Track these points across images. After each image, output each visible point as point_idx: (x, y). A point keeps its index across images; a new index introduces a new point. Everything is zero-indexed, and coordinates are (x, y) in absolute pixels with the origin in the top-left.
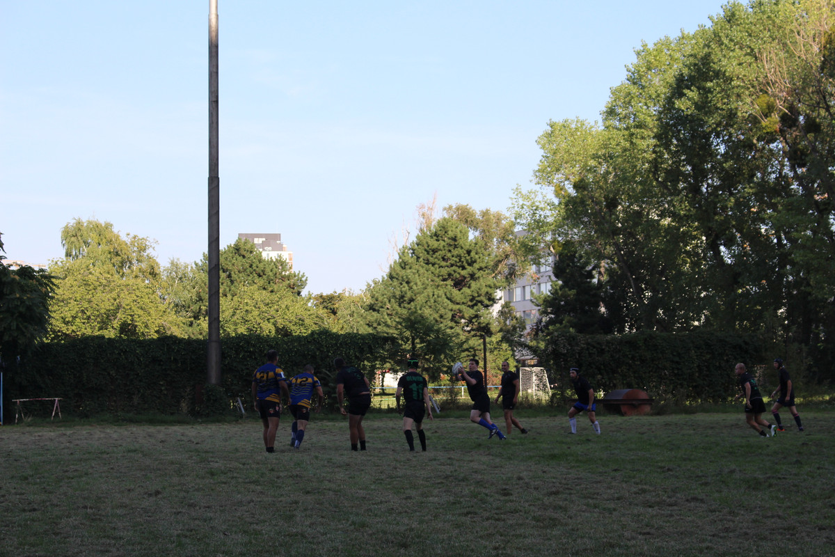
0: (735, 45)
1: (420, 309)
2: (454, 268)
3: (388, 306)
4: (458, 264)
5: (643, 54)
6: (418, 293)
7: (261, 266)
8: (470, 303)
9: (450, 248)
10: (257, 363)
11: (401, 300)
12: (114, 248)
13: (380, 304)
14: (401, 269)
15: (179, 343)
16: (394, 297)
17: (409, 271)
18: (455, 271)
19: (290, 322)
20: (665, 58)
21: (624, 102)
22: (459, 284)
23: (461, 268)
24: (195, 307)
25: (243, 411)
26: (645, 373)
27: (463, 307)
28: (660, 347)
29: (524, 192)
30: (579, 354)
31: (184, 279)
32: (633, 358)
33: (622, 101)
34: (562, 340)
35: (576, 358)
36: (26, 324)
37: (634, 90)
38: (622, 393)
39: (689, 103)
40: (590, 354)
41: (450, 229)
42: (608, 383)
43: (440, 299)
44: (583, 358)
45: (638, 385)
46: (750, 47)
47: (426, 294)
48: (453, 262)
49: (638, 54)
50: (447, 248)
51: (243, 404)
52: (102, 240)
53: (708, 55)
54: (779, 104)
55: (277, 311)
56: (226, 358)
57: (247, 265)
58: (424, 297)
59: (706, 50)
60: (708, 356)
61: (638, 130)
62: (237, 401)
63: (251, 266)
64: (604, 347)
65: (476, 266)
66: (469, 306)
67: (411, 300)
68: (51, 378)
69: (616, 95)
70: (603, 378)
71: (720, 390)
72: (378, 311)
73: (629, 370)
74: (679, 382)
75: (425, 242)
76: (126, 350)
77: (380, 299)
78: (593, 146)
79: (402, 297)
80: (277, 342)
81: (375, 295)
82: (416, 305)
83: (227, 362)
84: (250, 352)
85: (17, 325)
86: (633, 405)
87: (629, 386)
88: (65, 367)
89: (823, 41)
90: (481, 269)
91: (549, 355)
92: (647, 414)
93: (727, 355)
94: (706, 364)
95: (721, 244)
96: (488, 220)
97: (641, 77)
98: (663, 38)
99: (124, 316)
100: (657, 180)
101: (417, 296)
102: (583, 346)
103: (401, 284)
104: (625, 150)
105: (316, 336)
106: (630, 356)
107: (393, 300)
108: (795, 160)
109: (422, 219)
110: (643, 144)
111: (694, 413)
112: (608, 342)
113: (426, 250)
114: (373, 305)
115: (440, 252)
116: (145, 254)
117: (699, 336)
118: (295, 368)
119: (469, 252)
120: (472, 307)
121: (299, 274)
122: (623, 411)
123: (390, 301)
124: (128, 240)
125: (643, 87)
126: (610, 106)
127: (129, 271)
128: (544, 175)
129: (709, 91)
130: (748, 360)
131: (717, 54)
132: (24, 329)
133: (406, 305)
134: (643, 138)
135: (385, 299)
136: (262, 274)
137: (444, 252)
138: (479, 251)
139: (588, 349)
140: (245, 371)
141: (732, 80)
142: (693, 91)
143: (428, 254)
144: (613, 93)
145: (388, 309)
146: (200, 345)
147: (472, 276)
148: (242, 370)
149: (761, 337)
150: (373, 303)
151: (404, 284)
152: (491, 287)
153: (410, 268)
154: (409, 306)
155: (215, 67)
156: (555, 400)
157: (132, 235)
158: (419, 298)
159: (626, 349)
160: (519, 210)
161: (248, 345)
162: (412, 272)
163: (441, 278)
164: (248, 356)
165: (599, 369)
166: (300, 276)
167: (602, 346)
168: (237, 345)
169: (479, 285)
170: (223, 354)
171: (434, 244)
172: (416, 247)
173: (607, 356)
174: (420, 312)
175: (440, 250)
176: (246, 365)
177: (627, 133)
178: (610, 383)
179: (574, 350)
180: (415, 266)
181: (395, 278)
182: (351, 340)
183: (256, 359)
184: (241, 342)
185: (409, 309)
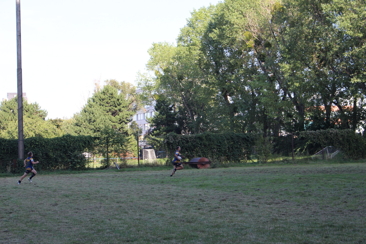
0: (235, 10)
2: (112, 107)
3: (84, 124)
4: (114, 105)
5: (194, 14)
6: (97, 118)
7: (27, 107)
8: (119, 122)
9: (110, 98)
10: (40, 150)
11: (90, 121)
13: (80, 123)
14: (89, 108)
15: (5, 141)
16: (87, 119)
17: (93, 108)
18: (112, 108)
19: (41, 131)
20: (203, 16)
21: (186, 35)
22: (114, 114)
23: (115, 107)
26: (206, 150)
27: (116, 124)
28: (212, 140)
29: (142, 73)
30: (178, 143)
32: (201, 144)
33: (185, 34)
34: (171, 137)
35: (177, 145)
37: (191, 30)
38: (197, 159)
39: (215, 35)
40: (182, 143)
41: (110, 90)
43: (107, 120)
44: (180, 145)
45: (203, 156)
46: (241, 11)
47: (101, 118)
48: (111, 104)
49: (192, 14)
50: (108, 98)
53: (223, 15)
54: (254, 35)
55: (36, 127)
56: (26, 147)
59: (222, 12)
60: (232, 143)
61: (193, 47)
65: (122, 106)
66: (119, 123)
67: (94, 121)
69: (183, 31)
70: (188, 153)
71: (237, 157)
72: (80, 126)
73: (199, 149)
74: (220, 154)
75: (99, 96)
77: (80, 121)
78: (173, 53)
80: (48, 140)
81: (78, 119)
82: (96, 123)
83: (26, 149)
84: (36, 145)
86: (203, 164)
87: (200, 156)
89: (273, 8)
90: (123, 107)
91: (165, 144)
92: (208, 168)
93: (240, 142)
94: (231, 146)
95: (228, 95)
96: (124, 86)
97: (193, 24)
98: (202, 7)
100: (201, 68)
102: (180, 139)
103: (90, 114)
104: (187, 55)
105: (65, 137)
106: (199, 143)
107: (86, 121)
108: (260, 59)
109: (95, 86)
110: (194, 53)
111: (227, 167)
113: (99, 99)
114: (77, 124)
115: (105, 100)
117: (229, 135)
118: (56, 151)
119: (118, 100)
120: (120, 123)
121: (44, 110)
122: (198, 167)
123: (85, 122)
125: (194, 28)
126: (180, 36)
128: (150, 66)
129: (224, 30)
130: (249, 144)
131: (227, 14)
133: (92, 123)
134: (195, 50)
135: (83, 121)
136: (27, 111)
137: (107, 100)
138: (123, 99)
139: (182, 141)
141: (233, 25)
142: (217, 30)
143: (100, 101)
144: (181, 31)
145: (84, 125)
146: (14, 142)
147: (120, 110)
149: (254, 134)
150: (77, 122)
151: (91, 114)
152: (128, 115)
153: (93, 107)
154: (93, 124)
155: (19, 20)
156: (168, 163)
158: (98, 120)
159: (198, 140)
160: (140, 81)
161: (36, 142)
162: (94, 109)
163: (106, 111)
164: (36, 147)
165: (187, 149)
166: (45, 111)
167: (187, 139)
168: (31, 142)
169: (123, 114)
170: (25, 146)
171: (103, 96)
172: (95, 98)
173: (190, 144)
174: (98, 126)
175: (105, 99)
176: (34, 151)
177: (188, 48)
178: (191, 155)
179: (176, 141)
180: (95, 106)
181: (86, 111)
182: (80, 139)
183: (39, 148)
184: (32, 141)
185: (94, 125)
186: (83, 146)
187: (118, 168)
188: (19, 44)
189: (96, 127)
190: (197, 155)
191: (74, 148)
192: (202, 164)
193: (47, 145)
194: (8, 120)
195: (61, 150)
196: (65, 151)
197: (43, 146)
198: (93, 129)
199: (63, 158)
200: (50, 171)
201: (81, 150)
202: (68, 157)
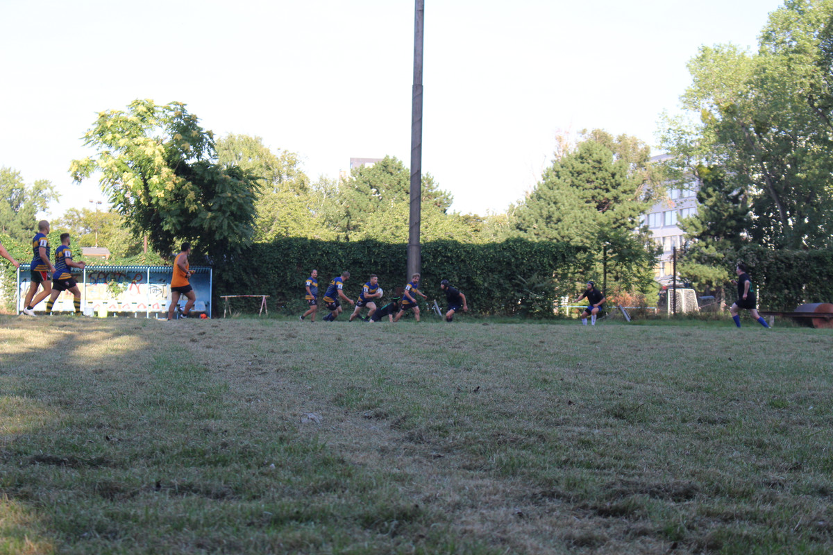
1: (568, 230)
2: (598, 190)
3: (535, 225)
4: (602, 187)
6: (566, 214)
8: (614, 226)
9: (595, 171)
10: (454, 268)
11: (548, 220)
12: (266, 163)
13: (527, 224)
14: (548, 189)
15: (379, 246)
16: (541, 216)
17: (557, 191)
18: (599, 194)
21: (782, 28)
22: (602, 206)
23: (605, 191)
24: (344, 223)
25: (440, 314)
26: (831, 288)
29: (671, 116)
30: (768, 268)
31: (332, 195)
32: (820, 274)
33: (780, 26)
35: (764, 272)
36: (237, 223)
37: (793, 15)
38: (806, 306)
40: (778, 268)
41: (595, 152)
42: (795, 298)
43: (586, 220)
44: (771, 272)
45: (825, 299)
47: (573, 215)
48: (596, 185)
50: (591, 171)
51: (439, 307)
52: (252, 154)
55: (426, 228)
56: (424, 262)
57: (395, 182)
58: (571, 217)
61: (797, 55)
62: (434, 305)
63: (399, 183)
64: (792, 262)
65: (621, 189)
67: (559, 220)
68: (256, 276)
69: (774, 20)
70: (790, 293)
72: (525, 231)
73: (816, 285)
75: (569, 165)
76: (328, 252)
77: (527, 218)
78: (746, 72)
79: (550, 217)
80: (473, 248)
81: (522, 214)
82: (563, 225)
83: (425, 266)
84: (447, 257)
85: (229, 223)
87: (816, 301)
88: (270, 266)
90: (625, 192)
96: (625, 145)
97: (800, 2)
99: (278, 228)
100: (812, 105)
101: (565, 216)
102: (771, 260)
103: (549, 204)
104: (782, 75)
105: (511, 243)
106: (818, 272)
107: (540, 220)
109: (557, 143)
110: (800, 69)
112: (796, 257)
113: (571, 172)
114: (519, 225)
115: (584, 174)
116: (295, 169)
118: (490, 274)
119: (613, 175)
121: (445, 192)
122: (814, 324)
123: (537, 221)
124: (279, 155)
125: (801, 12)
126: (765, 30)
127: (279, 185)
128: (690, 100)
132: (235, 228)
134: (801, 62)
135: (533, 219)
137: (588, 174)
138: (624, 173)
139: (776, 264)
140: (442, 276)
143: (573, 176)
144: (771, 18)
145: (534, 228)
146: (400, 249)
147: (616, 199)
148: (440, 274)
150: (519, 222)
151: (552, 204)
152: (634, 210)
153: (558, 189)
154: (556, 226)
157: (282, 150)
158: (566, 219)
159: (814, 265)
160: (665, 134)
161: (446, 251)
162: (559, 193)
163: (585, 200)
164: (445, 261)
165: (786, 283)
166: (447, 194)
167: (790, 261)
168: (435, 250)
169: (622, 208)
170: (422, 258)
171: (579, 166)
172: (560, 169)
173: (795, 271)
174: (567, 232)
175: (585, 172)
176: (443, 270)
177: (786, 58)
178: (797, 298)
179: (763, 264)
180: (561, 188)
181: (542, 198)
182: (545, 248)
183: (452, 264)
184: (438, 247)
185: (556, 229)
186: (550, 265)
187: (628, 319)
188: (420, 30)
189: (562, 234)
190: (809, 298)
191: (530, 268)
192: (823, 318)
193: (471, 260)
194: (365, 211)
195: (500, 272)
196: (510, 275)
197: (462, 261)
198: (555, 238)
199: (504, 290)
200: (476, 317)
201: (545, 275)
202: (516, 288)
